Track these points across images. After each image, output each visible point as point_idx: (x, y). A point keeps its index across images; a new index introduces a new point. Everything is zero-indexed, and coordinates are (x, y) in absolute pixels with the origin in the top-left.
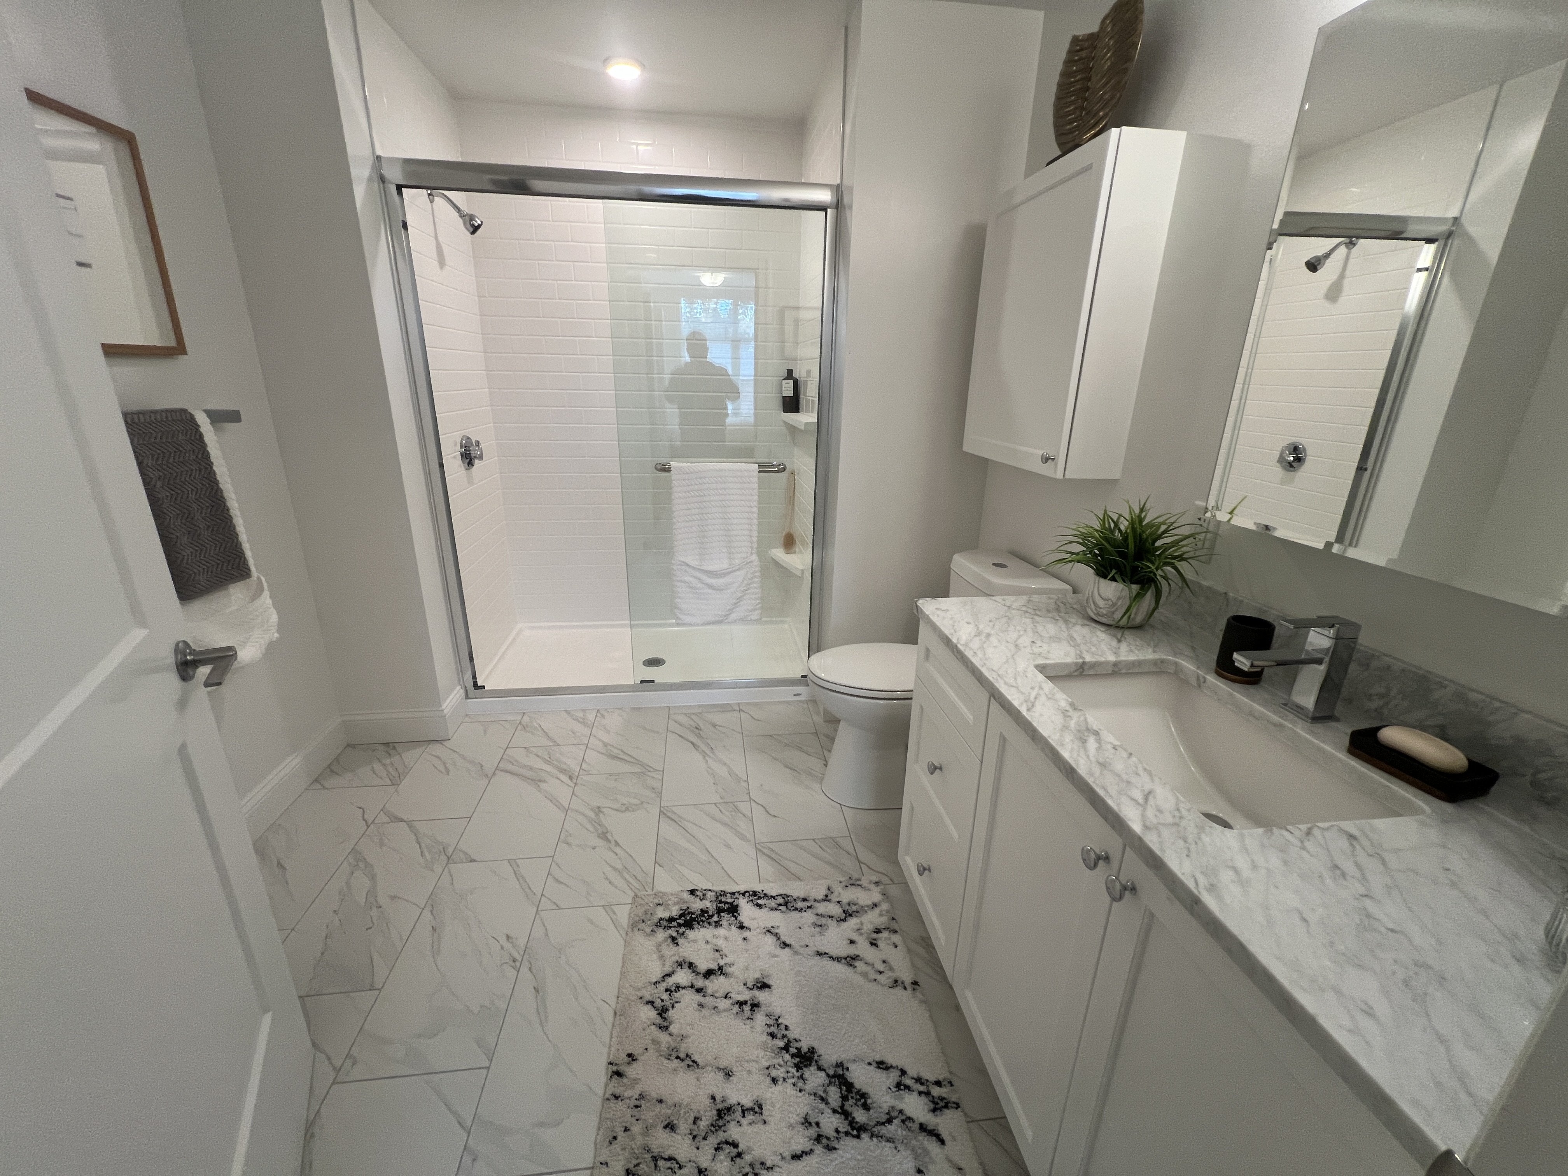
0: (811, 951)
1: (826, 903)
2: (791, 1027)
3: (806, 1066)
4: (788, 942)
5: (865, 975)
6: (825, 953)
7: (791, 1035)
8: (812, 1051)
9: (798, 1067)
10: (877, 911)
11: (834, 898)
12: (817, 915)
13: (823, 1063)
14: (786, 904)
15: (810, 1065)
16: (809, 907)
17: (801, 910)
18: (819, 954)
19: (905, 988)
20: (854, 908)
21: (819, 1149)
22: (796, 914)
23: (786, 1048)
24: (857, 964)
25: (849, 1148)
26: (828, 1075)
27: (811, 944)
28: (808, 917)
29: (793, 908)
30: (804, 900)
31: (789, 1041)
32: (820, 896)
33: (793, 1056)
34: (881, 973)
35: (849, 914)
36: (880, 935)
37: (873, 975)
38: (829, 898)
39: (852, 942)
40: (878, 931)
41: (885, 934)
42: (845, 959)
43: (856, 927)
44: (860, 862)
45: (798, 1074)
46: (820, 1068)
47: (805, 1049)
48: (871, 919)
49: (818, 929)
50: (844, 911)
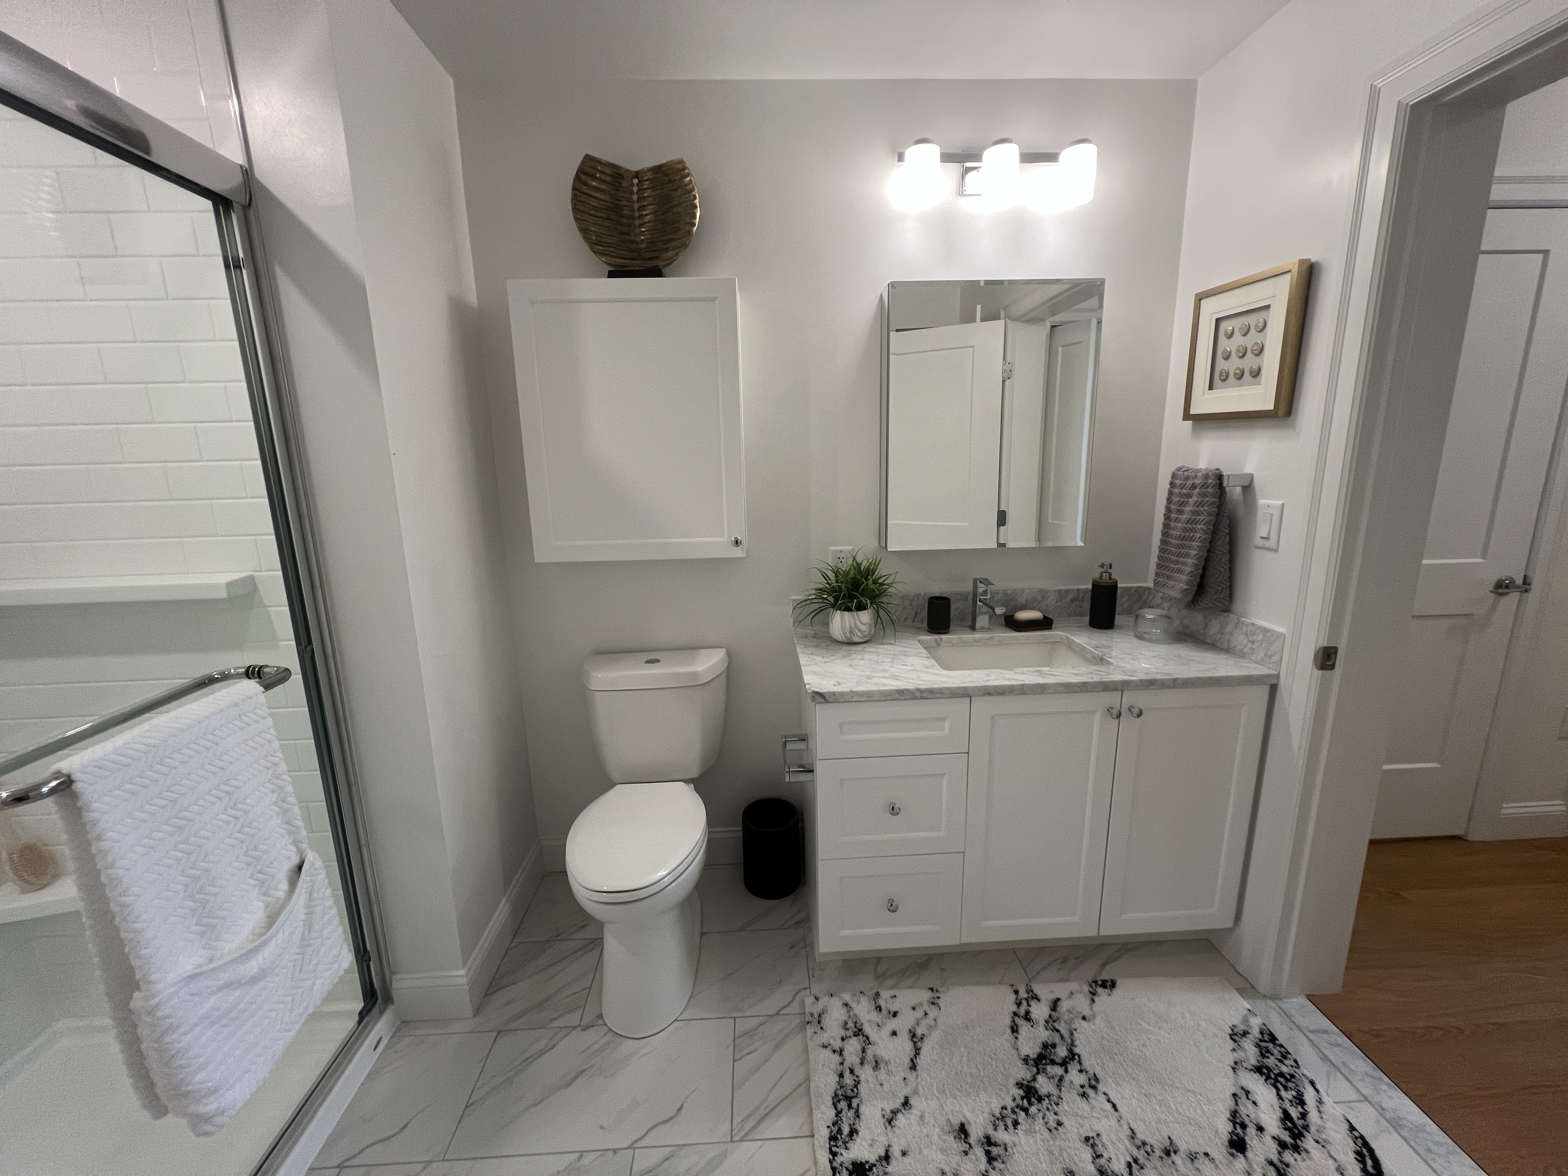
0: (911, 1076)
1: (845, 1053)
2: (1002, 1104)
3: (1037, 1092)
4: (902, 1101)
5: (930, 1028)
6: (912, 1060)
7: (1010, 1104)
8: (1019, 1085)
9: (1040, 1100)
10: (853, 1005)
11: (837, 1044)
12: (862, 1063)
13: (1028, 1076)
14: (849, 1099)
15: (1035, 1088)
16: (852, 1071)
17: (857, 1083)
18: (913, 1067)
19: (939, 998)
20: (851, 1024)
21: (1101, 1087)
22: (862, 1088)
23: (1026, 1111)
24: (919, 1032)
25: (1089, 1063)
26: (1038, 1073)
27: (902, 1075)
28: (866, 1073)
29: (855, 1090)
30: (841, 1076)
31: (1017, 1107)
32: (836, 1058)
33: (1030, 1104)
34: (926, 1014)
35: (859, 1032)
36: (883, 1007)
37: (929, 1021)
38: (838, 1049)
39: (894, 1033)
40: (879, 1008)
41: (882, 1003)
42: (915, 1043)
43: (876, 1028)
44: (777, 1014)
45: (1046, 1099)
46: (1034, 1079)
47: (1021, 1092)
48: (864, 1010)
49: (882, 1066)
50: (854, 1036)
